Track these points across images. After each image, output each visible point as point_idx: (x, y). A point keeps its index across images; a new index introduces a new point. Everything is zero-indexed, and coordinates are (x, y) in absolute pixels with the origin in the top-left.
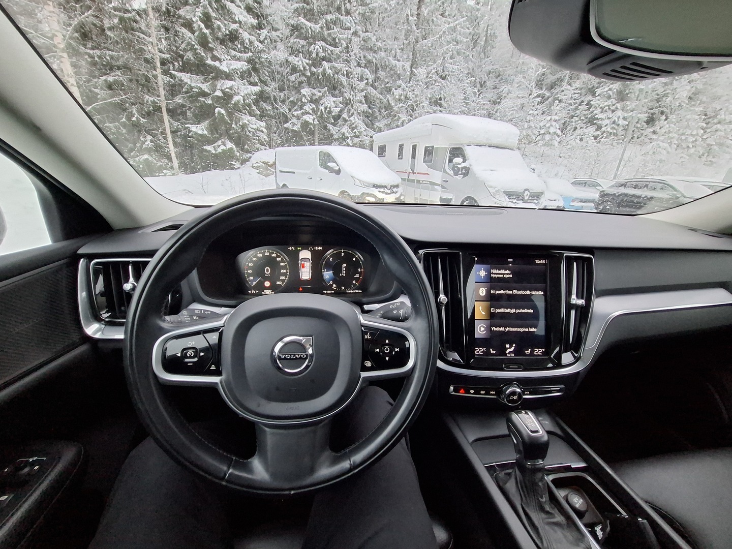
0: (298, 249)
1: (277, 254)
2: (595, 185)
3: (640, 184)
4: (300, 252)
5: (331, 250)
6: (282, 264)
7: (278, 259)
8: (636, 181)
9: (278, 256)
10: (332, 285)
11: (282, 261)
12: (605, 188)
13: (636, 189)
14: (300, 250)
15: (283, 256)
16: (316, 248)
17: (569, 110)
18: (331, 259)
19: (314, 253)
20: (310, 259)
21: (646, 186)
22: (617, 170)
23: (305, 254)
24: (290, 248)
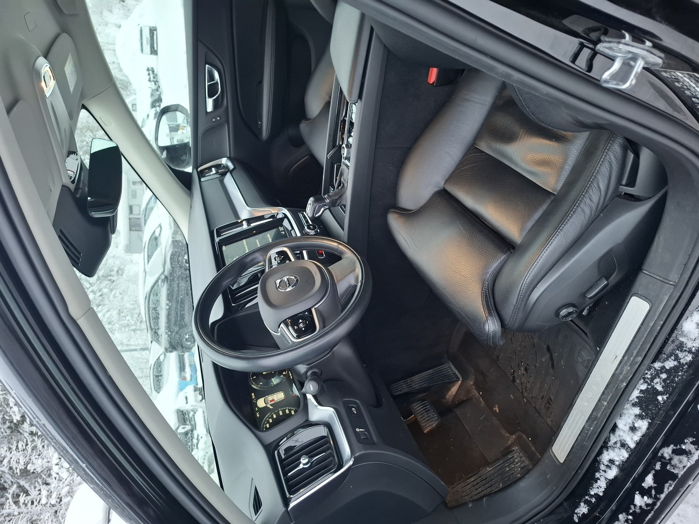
0: (257, 409)
1: (266, 424)
2: (158, 365)
3: (152, 315)
4: (260, 407)
5: (253, 386)
6: (275, 416)
7: (271, 421)
8: (150, 320)
9: (268, 422)
10: (284, 375)
11: (272, 417)
12: (162, 350)
13: (160, 317)
14: (258, 408)
15: (267, 418)
16: (253, 397)
17: (43, 446)
18: (261, 383)
19: (258, 398)
20: (264, 398)
21: (155, 309)
22: (135, 350)
23: (261, 403)
24: (258, 416)
